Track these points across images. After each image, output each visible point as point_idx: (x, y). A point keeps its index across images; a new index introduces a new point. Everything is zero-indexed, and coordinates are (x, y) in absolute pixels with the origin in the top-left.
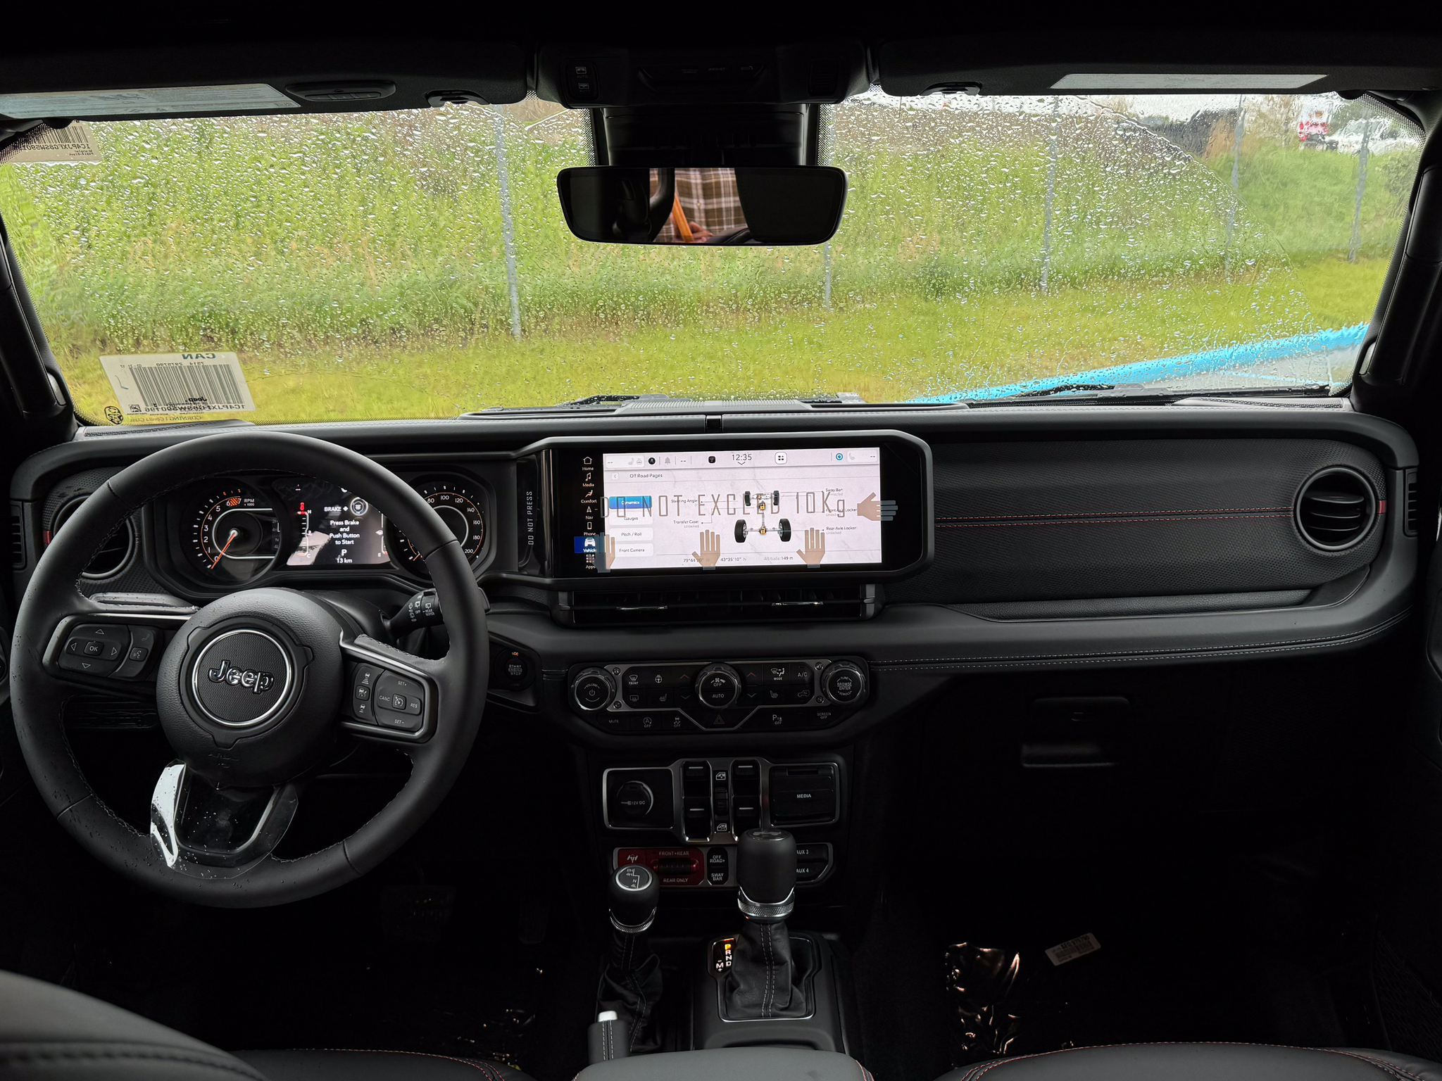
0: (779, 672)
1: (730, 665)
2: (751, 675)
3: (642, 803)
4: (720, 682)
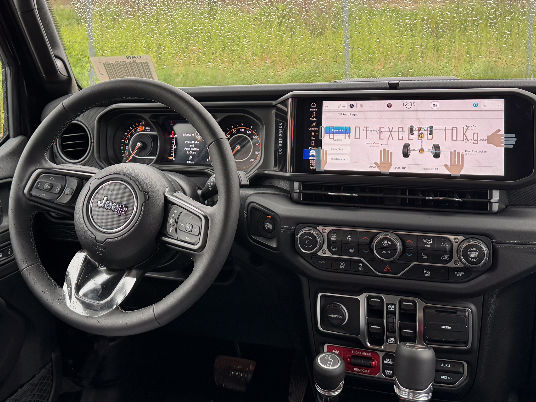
0: (429, 242)
1: (396, 234)
2: (409, 242)
3: (340, 317)
4: (388, 243)
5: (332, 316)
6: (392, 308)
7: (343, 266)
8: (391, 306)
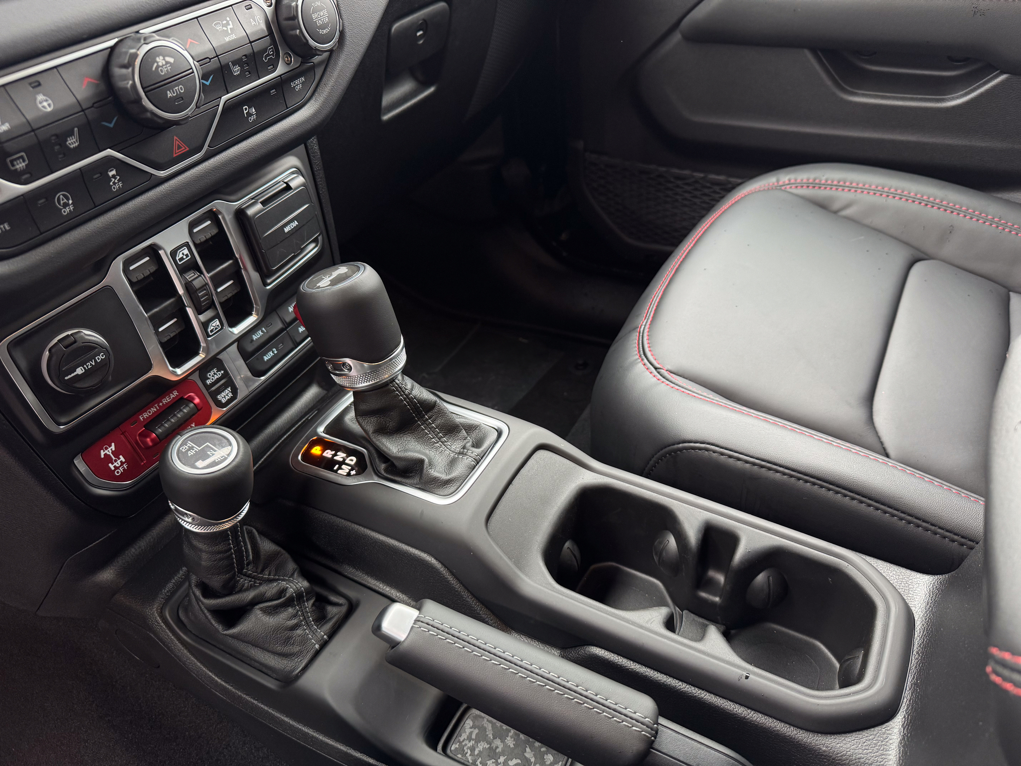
5: (79, 371)
6: (185, 257)
7: (68, 205)
8: (181, 253)
